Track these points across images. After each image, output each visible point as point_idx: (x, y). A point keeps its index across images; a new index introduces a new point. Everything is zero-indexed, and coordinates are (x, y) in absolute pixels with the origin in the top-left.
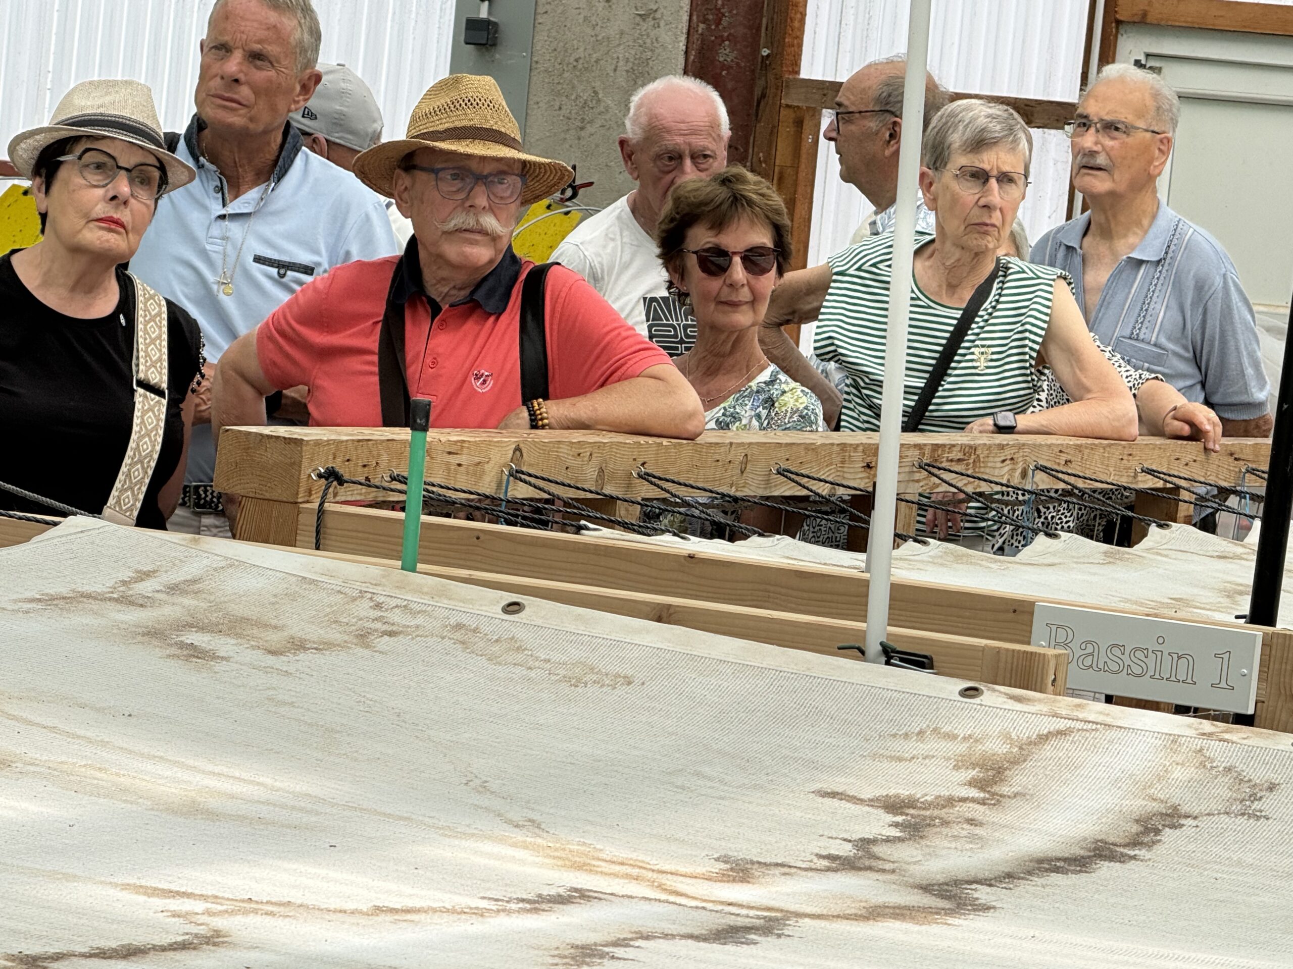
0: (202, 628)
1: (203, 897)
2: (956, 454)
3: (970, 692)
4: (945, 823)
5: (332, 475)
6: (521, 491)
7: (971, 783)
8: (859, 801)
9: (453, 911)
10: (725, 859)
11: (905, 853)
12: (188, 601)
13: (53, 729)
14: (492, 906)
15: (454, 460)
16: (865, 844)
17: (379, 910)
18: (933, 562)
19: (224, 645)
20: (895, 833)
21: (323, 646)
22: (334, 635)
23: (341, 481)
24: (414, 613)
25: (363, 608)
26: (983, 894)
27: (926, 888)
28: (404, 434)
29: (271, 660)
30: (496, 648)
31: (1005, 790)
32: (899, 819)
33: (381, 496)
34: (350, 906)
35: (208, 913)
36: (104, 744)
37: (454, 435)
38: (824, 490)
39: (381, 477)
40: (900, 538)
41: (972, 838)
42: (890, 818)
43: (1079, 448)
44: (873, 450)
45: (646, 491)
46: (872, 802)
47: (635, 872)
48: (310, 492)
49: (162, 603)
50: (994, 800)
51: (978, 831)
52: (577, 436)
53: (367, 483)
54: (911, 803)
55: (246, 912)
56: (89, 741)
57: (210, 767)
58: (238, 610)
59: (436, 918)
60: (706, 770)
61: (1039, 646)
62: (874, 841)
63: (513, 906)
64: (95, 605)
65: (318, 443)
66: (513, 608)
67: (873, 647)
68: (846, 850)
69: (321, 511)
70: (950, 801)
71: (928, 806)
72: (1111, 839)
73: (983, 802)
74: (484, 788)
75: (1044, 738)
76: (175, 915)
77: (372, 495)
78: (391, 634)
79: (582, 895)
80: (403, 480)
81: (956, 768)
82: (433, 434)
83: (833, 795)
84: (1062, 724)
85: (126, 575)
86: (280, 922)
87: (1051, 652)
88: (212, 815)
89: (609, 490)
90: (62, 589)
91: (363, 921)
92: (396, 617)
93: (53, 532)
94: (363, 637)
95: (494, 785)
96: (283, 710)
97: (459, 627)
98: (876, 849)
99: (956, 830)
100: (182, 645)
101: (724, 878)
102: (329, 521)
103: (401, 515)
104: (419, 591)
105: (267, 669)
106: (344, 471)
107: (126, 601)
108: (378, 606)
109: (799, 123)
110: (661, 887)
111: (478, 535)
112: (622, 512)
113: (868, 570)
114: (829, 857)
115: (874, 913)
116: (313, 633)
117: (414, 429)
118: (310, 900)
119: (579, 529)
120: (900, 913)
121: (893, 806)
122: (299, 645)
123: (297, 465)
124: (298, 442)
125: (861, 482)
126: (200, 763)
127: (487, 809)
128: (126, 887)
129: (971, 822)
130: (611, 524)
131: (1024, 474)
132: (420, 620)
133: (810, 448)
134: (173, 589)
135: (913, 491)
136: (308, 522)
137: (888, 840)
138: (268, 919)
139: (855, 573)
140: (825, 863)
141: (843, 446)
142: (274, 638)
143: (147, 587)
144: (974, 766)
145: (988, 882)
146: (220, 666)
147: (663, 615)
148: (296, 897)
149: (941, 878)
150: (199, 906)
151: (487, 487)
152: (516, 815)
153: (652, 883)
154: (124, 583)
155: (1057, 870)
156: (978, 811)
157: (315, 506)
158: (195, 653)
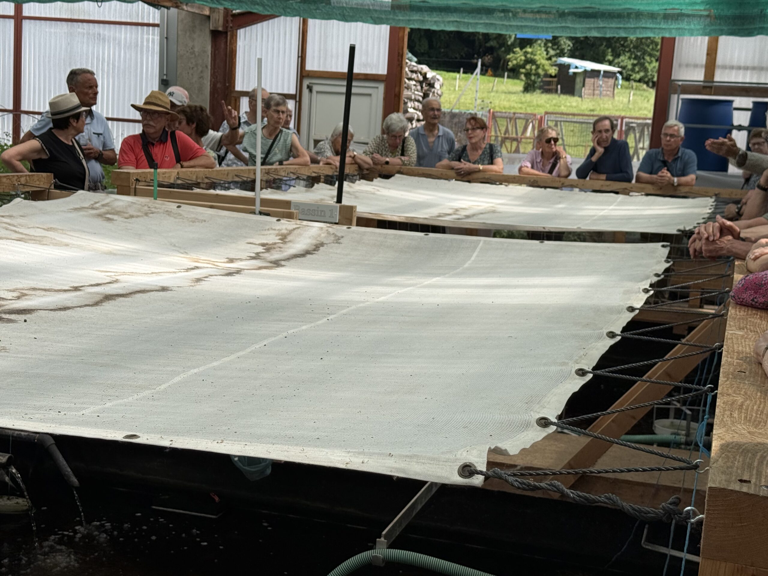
0: (110, 214)
1: (114, 272)
2: (273, 170)
3: (278, 220)
4: (274, 248)
5: (137, 180)
6: (179, 182)
7: (280, 239)
8: (255, 244)
9: (169, 272)
10: (227, 258)
11: (266, 255)
12: (107, 208)
13: (78, 237)
14: (178, 271)
15: (164, 175)
16: (257, 254)
17: (153, 273)
18: (270, 193)
19: (115, 217)
20: (264, 251)
21: (137, 217)
22: (139, 214)
23: (139, 181)
24: (157, 209)
25: (146, 208)
26: (283, 263)
27: (271, 262)
28: (152, 170)
29: (126, 220)
30: (176, 215)
31: (287, 240)
32: (265, 248)
33: (148, 184)
34: (146, 272)
35: (115, 275)
36: (89, 240)
37: (164, 170)
38: (245, 179)
39: (148, 180)
40: (262, 189)
41: (280, 251)
42: (263, 248)
43: (299, 168)
44: (255, 170)
45: (207, 181)
46: (259, 245)
47: (208, 262)
48: (132, 184)
49: (101, 209)
50: (285, 243)
51: (282, 249)
52: (191, 169)
53: (145, 181)
54: (267, 244)
55: (123, 275)
56: (86, 239)
57: (114, 244)
58: (118, 209)
59: (165, 274)
60: (223, 239)
61: (293, 210)
62: (260, 253)
63: (182, 271)
64: (86, 210)
65: (133, 173)
66: (179, 207)
67: (257, 212)
68: (253, 255)
69: (135, 188)
70: (275, 244)
71: (270, 245)
72: (310, 249)
73: (282, 243)
74: (175, 246)
75: (294, 229)
76: (108, 276)
77: (146, 184)
78: (152, 213)
79: (197, 268)
80: (153, 180)
81: (276, 236)
82: (158, 170)
83: (250, 243)
84: (298, 226)
85: (93, 203)
86: (131, 276)
87: (295, 211)
88: (115, 254)
89: (199, 181)
90: (78, 206)
91: (149, 275)
92: (153, 210)
93: (75, 194)
94: (146, 214)
95: (177, 245)
96: (130, 231)
97: (167, 211)
98: (261, 255)
99: (277, 249)
100: (106, 218)
101: (228, 262)
102: (137, 190)
103: (152, 188)
104: (158, 204)
105: (125, 222)
106: (140, 179)
107: (93, 208)
108: (149, 207)
109: (236, 100)
110: (214, 265)
111: (170, 192)
112: (202, 185)
113: (255, 195)
114: (250, 257)
115: (260, 268)
116: (135, 214)
117: (154, 169)
118: (138, 271)
119: (192, 190)
120: (266, 268)
121: (263, 245)
122: (132, 217)
123: (129, 178)
124: (129, 173)
125: (253, 177)
126: (112, 243)
127: (176, 250)
128: (96, 271)
129: (280, 248)
130: (199, 188)
131: (288, 174)
132: (158, 210)
133: (242, 170)
134: (103, 205)
135: (264, 179)
136: (132, 191)
137: (263, 253)
138: (128, 276)
139: (252, 197)
140: (249, 258)
141: (249, 170)
142: (126, 215)
143: (97, 205)
144: (280, 235)
145: (284, 260)
146: (115, 222)
147: (211, 207)
148: (134, 271)
149: (274, 260)
150: (113, 274)
151: (172, 181)
152: (182, 251)
153: (212, 264)
154: (92, 204)
155: (298, 257)
156: (281, 245)
157: (134, 187)
158: (109, 219)
